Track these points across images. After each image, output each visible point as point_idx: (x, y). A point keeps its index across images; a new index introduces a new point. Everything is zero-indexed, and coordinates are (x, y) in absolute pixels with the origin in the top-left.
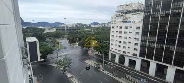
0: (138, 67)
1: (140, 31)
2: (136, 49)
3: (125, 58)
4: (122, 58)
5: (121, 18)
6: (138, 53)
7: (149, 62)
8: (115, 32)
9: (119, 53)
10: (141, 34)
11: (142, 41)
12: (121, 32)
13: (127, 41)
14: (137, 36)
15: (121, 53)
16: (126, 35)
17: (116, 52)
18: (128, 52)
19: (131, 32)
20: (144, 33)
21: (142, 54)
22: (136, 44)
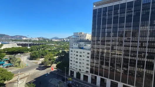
0: (89, 80)
1: (90, 56)
2: (87, 68)
3: (80, 74)
4: (78, 75)
5: (77, 45)
6: (89, 70)
7: (96, 77)
8: (73, 54)
9: (76, 70)
10: (90, 57)
11: (91, 62)
12: (77, 55)
13: (82, 62)
14: (88, 59)
15: (78, 70)
16: (80, 58)
17: (74, 70)
18: (83, 70)
19: (84, 56)
20: (92, 57)
21: (92, 71)
22: (88, 64)
